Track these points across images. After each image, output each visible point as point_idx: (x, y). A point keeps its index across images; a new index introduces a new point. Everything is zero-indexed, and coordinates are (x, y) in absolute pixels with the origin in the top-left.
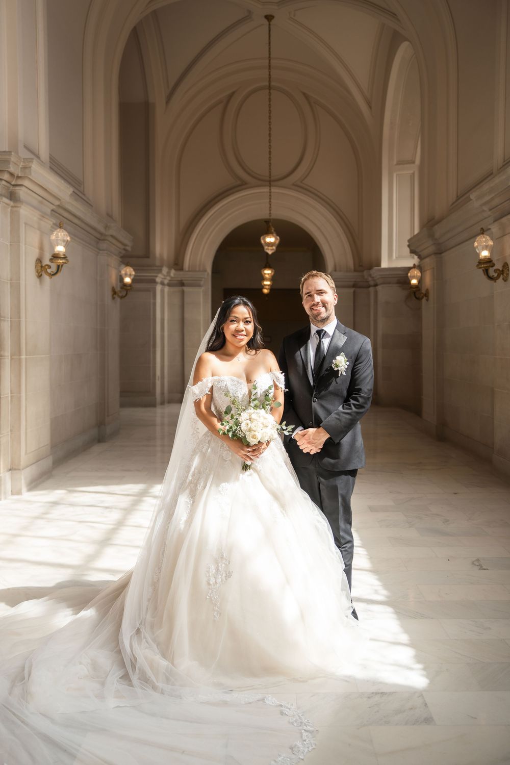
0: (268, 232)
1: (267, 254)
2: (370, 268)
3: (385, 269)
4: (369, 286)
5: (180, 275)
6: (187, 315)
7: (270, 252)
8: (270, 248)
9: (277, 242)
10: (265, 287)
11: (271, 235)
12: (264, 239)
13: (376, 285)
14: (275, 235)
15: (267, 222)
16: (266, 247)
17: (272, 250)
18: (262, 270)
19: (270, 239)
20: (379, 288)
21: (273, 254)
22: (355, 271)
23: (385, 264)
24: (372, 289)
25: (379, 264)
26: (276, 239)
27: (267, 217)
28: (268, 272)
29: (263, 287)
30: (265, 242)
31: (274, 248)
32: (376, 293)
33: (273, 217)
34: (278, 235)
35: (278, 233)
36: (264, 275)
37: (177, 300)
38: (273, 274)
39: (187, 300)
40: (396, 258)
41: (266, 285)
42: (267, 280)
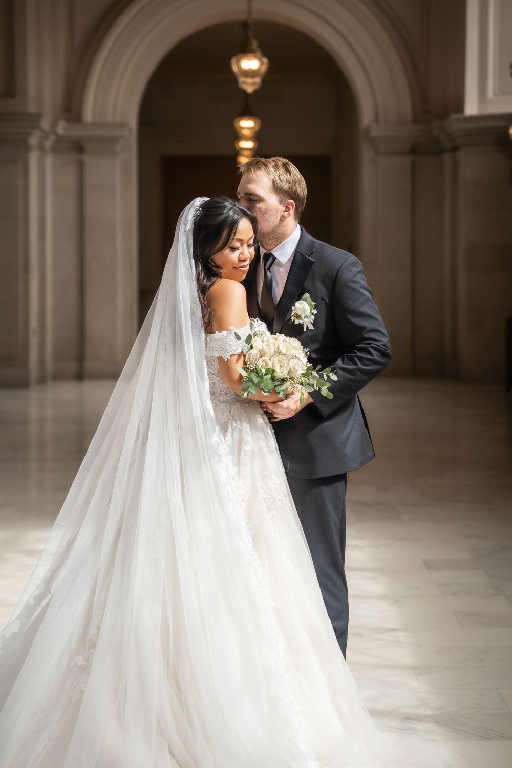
0: (245, 50)
1: (244, 92)
2: (444, 115)
3: (472, 118)
4: (440, 152)
5: (76, 132)
6: (91, 210)
7: (250, 89)
8: (249, 80)
9: (264, 68)
10: (241, 152)
11: (251, 55)
12: (238, 62)
13: (454, 149)
14: (258, 54)
15: (245, 25)
16: (241, 79)
17: (254, 84)
18: (236, 120)
19: (250, 63)
20: (461, 154)
21: (255, 92)
22: (415, 121)
23: (472, 108)
24: (447, 157)
25: (460, 107)
26: (262, 63)
27: (242, 17)
28: (247, 125)
29: (237, 153)
30: (239, 68)
31: (258, 80)
32: (455, 165)
33: (256, 16)
34: (265, 54)
35: (266, 51)
36: (238, 129)
37: (69, 179)
38: (258, 128)
39: (90, 179)
40: (495, 94)
41: (244, 149)
42: (246, 139)
